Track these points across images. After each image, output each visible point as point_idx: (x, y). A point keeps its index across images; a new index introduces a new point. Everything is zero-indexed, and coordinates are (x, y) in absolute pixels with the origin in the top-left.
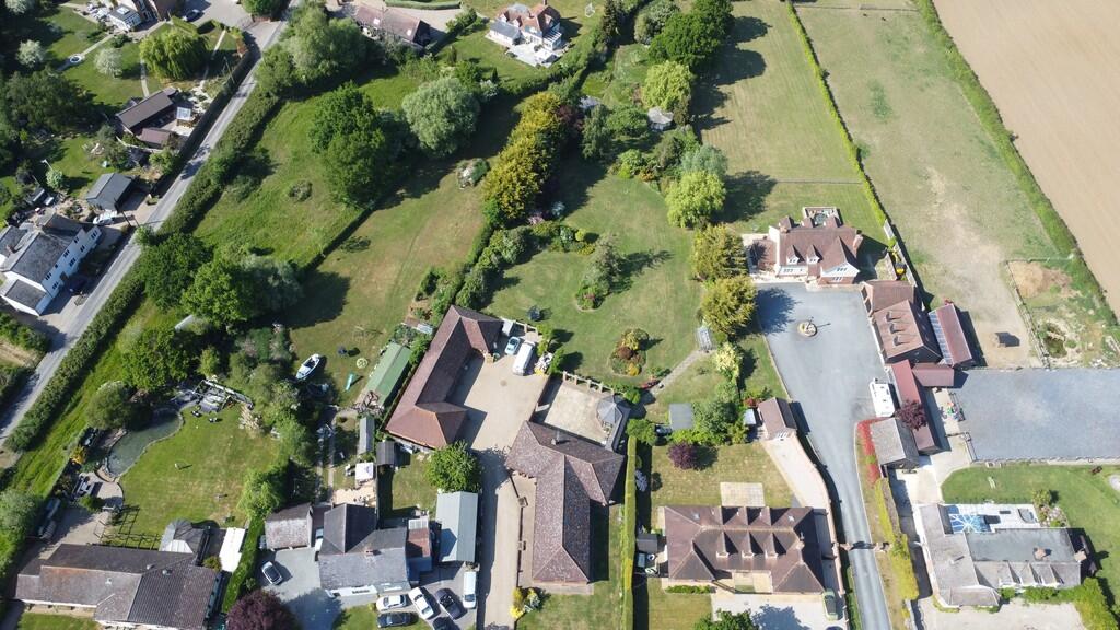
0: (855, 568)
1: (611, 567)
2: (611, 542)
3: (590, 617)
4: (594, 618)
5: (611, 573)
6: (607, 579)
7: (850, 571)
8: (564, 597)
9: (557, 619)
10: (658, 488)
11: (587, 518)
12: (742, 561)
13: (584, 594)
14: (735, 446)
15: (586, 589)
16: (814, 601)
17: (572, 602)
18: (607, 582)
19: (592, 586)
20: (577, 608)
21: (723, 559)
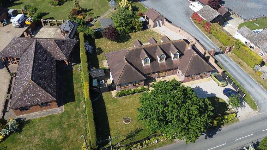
0: (221, 62)
1: (76, 94)
2: (74, 81)
3: (62, 126)
4: (65, 126)
5: (76, 97)
6: (74, 100)
7: (219, 64)
8: (41, 119)
9: (35, 135)
10: (101, 53)
11: (54, 68)
12: (160, 66)
13: (56, 114)
14: (138, 32)
15: (58, 110)
16: (208, 80)
17: (48, 121)
18: (73, 102)
19: (63, 107)
20: (50, 124)
21: (148, 66)
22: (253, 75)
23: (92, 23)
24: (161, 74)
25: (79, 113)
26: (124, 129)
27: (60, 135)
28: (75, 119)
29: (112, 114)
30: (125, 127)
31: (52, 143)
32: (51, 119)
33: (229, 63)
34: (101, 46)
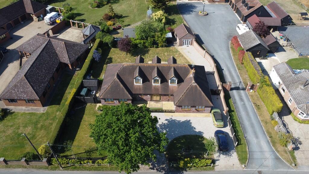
0: (235, 99)
2: (70, 86)
3: (37, 125)
4: (39, 126)
6: (59, 104)
7: (231, 101)
8: (23, 114)
9: (11, 126)
10: (109, 63)
11: (53, 70)
12: (153, 88)
13: (38, 112)
14: (160, 48)
15: (42, 110)
16: (206, 116)
17: (28, 117)
18: (58, 106)
19: (46, 108)
20: (29, 120)
21: (139, 86)
22: (266, 123)
23: (119, 31)
24: (155, 98)
25: (57, 117)
26: (88, 143)
27: (31, 132)
28: (51, 122)
29: (84, 126)
30: (89, 142)
31: (21, 137)
32: (31, 116)
33: (244, 102)
34: (113, 57)
